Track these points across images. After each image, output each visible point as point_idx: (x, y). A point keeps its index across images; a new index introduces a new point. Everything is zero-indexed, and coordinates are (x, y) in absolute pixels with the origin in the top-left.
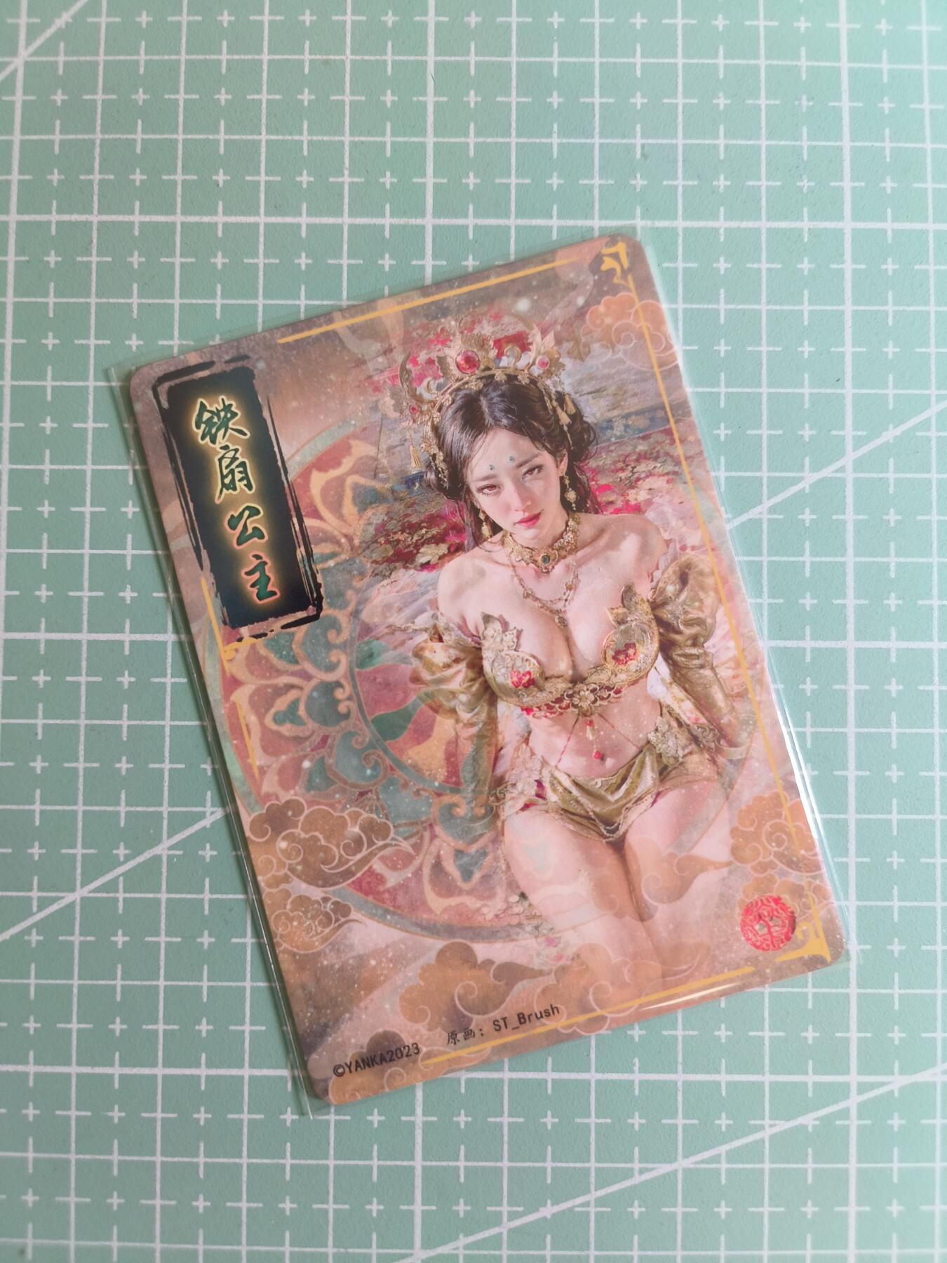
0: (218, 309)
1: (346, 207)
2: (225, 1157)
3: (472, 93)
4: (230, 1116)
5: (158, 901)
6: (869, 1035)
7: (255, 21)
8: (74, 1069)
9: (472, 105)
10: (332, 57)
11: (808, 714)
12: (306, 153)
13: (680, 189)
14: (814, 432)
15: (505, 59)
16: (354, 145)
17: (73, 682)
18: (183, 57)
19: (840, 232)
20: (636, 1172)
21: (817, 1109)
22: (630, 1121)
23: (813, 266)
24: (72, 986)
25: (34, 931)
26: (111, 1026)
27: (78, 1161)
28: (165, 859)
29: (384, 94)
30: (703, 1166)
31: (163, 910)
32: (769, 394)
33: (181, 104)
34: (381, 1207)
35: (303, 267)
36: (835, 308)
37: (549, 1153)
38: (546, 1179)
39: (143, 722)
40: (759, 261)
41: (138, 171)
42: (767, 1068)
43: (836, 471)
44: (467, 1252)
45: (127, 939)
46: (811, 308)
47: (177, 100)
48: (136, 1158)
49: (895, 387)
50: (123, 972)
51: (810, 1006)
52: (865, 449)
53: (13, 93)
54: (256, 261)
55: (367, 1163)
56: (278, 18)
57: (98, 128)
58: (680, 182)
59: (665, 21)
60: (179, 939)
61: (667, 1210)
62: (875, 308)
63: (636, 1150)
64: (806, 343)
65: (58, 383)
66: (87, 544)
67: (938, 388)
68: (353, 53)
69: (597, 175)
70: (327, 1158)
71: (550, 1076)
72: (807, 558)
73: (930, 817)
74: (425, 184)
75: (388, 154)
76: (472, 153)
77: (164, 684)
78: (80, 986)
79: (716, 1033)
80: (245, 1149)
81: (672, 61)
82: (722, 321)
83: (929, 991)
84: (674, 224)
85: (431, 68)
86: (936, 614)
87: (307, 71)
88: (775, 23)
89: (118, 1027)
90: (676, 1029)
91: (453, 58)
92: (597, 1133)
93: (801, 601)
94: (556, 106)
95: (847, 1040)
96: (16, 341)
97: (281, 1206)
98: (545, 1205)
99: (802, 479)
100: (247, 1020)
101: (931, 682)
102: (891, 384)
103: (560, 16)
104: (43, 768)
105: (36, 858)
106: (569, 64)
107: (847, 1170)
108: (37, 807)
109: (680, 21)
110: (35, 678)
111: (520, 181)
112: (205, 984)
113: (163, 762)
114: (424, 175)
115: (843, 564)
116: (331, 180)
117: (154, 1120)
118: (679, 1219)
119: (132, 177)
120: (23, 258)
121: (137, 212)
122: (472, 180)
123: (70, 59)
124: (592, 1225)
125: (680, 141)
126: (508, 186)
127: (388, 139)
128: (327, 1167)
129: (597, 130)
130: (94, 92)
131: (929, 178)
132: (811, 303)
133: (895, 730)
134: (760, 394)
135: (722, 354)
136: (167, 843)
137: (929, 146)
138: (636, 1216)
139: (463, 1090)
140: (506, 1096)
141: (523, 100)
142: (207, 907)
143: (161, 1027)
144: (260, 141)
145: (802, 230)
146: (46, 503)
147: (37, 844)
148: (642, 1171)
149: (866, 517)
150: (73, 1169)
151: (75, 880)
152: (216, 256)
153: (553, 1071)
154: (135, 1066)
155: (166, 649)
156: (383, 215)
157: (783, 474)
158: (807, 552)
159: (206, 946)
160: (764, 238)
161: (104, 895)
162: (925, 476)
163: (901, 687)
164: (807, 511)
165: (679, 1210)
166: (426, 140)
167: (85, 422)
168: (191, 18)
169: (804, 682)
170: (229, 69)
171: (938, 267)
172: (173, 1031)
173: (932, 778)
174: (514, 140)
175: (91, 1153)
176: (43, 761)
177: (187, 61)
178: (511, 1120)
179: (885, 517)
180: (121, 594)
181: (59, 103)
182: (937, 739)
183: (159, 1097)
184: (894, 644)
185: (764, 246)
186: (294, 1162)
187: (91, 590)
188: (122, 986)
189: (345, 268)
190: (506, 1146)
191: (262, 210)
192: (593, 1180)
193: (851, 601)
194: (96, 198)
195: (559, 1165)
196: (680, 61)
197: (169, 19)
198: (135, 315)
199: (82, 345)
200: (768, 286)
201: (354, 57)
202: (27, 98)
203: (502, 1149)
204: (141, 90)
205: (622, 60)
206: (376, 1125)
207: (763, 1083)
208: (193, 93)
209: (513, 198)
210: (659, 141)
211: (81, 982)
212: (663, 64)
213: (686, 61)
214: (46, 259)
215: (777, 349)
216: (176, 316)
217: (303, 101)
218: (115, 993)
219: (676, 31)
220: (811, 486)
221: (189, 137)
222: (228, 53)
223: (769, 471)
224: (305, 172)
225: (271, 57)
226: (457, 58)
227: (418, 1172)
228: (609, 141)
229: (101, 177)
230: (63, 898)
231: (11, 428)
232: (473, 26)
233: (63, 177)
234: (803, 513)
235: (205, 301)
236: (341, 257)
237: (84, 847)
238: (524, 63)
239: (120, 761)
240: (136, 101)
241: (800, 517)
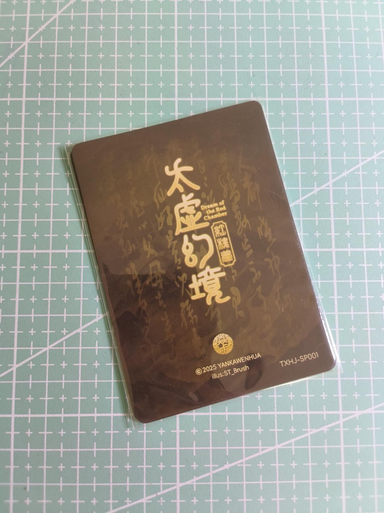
0: (100, 131)
1: (146, 94)
2: (104, 448)
3: (191, 54)
4: (106, 432)
5: (78, 350)
6: (346, 395)
7: (112, 29)
8: (46, 416)
9: (191, 58)
10: (140, 42)
11: (319, 276)
12: (131, 76)
13: (267, 87)
14: (317, 173)
15: (203, 42)
16: (148, 72)
17: (46, 269)
18: (86, 41)
19: (325, 101)
20: (260, 450)
21: (328, 424)
22: (257, 430)
23: (315, 114)
24: (45, 383)
25: (31, 362)
26: (60, 398)
27: (47, 452)
28: (81, 334)
29: (159, 54)
30: (286, 447)
31: (80, 354)
32: (301, 159)
34: (164, 466)
35: (131, 116)
36: (323, 128)
37: (227, 443)
38: (226, 453)
39: (73, 283)
40: (296, 112)
41: (70, 82)
42: (308, 409)
44: (197, 483)
45: (66, 365)
46: (315, 129)
47: (84, 57)
48: (69, 450)
49: (346, 156)
50: (65, 377)
51: (323, 385)
52: (337, 179)
53: (24, 54)
54: (113, 114)
55: (158, 449)
56: (121, 28)
57: (55, 67)
58: (267, 85)
60: (86, 365)
61: (272, 465)
62: (338, 128)
63: (260, 441)
64: (314, 141)
65: (41, 159)
66: (52, 217)
67: (362, 157)
68: (148, 40)
69: (237, 82)
70: (143, 447)
71: (227, 414)
72: (317, 219)
73: (365, 313)
74: (174, 86)
75: (161, 76)
76: (191, 75)
77: (80, 268)
78: (49, 383)
79: (289, 396)
80: (112, 445)
81: (262, 42)
82: (283, 134)
83: (367, 378)
84: (265, 99)
85: (176, 45)
86: (364, 238)
87: (131, 46)
88: (299, 28)
89: (63, 398)
90: (274, 395)
91: (184, 42)
92: (245, 435)
93: (315, 234)
94: (221, 58)
95: (338, 398)
96: (25, 144)
97: (125, 467)
98: (226, 464)
99: (314, 190)
100: (112, 395)
101: (364, 263)
102: (345, 156)
103: (222, 26)
104: (35, 301)
105: (32, 334)
106: (226, 43)
107: (340, 448)
108: (33, 315)
109: (265, 28)
110: (32, 267)
111: (209, 85)
112: (96, 381)
113: (80, 297)
114: (174, 83)
115: (330, 221)
116: (141, 85)
117: (77, 434)
118: (277, 468)
119: (68, 84)
120: (28, 114)
121: (70, 97)
122: (191, 85)
123: (45, 42)
124: (244, 471)
125: (266, 70)
126: (205, 86)
127: (161, 70)
128: (143, 451)
129: (236, 67)
130: (54, 54)
131: (356, 82)
132: (315, 127)
133: (351, 281)
134: (298, 160)
135: (283, 146)
136: (82, 328)
137: (356, 70)
138: (261, 468)
139: (194, 420)
140: (211, 422)
141: (209, 56)
142: (97, 352)
143: (79, 398)
144: (115, 72)
145: (311, 101)
146: (36, 202)
147: (32, 329)
148: (262, 450)
149: (337, 203)
150: (45, 455)
151: (47, 343)
152: (99, 113)
153: (228, 412)
154: (69, 413)
155: (81, 256)
156: (160, 97)
157: (307, 188)
158: (317, 216)
159: (96, 367)
160: (297, 104)
161: (58, 348)
162: (358, 188)
163: (353, 265)
164: (316, 201)
165: (277, 465)
166: (175, 70)
167: (51, 173)
168: (89, 28)
169: (317, 264)
170: (103, 46)
171: (360, 114)
172: (84, 400)
173: (365, 299)
174: (206, 70)
175: (53, 448)
176: (35, 298)
177: (88, 43)
178: (213, 431)
179: (345, 203)
180: (64, 235)
181: (41, 58)
182: (367, 284)
183: (79, 425)
184: (349, 249)
185: (297, 107)
186: (130, 449)
187: (53, 234)
188: (65, 383)
189: (146, 116)
190: (211, 441)
191: (116, 96)
192: (244, 453)
193: (333, 234)
194: (55, 92)
195: (231, 448)
196: (265, 42)
197: (81, 28)
198: (69, 134)
199: (50, 145)
200: (299, 121)
201: (148, 42)
202: (29, 56)
203: (209, 442)
204: (71, 53)
205: (245, 42)
206: (161, 434)
207: (307, 415)
208: (90, 54)
209: (207, 91)
210: (259, 70)
211: (49, 381)
212: (259, 43)
213: (268, 42)
214: (36, 114)
215: (303, 143)
216: (84, 134)
217: (130, 57)
218: (62, 385)
219: (264, 31)
220: (317, 192)
221: (89, 70)
222: (103, 40)
223: (302, 187)
224: (131, 82)
225: (118, 41)
226: (186, 42)
227: (178, 452)
228: (240, 70)
229: (57, 84)
230: (42, 349)
231: (24, 175)
232: (191, 30)
233: (42, 84)
234: (315, 202)
235: (95, 129)
236: (144, 112)
237: (50, 330)
238: (210, 43)
239: (64, 298)
240: (69, 57)
241: (314, 203)
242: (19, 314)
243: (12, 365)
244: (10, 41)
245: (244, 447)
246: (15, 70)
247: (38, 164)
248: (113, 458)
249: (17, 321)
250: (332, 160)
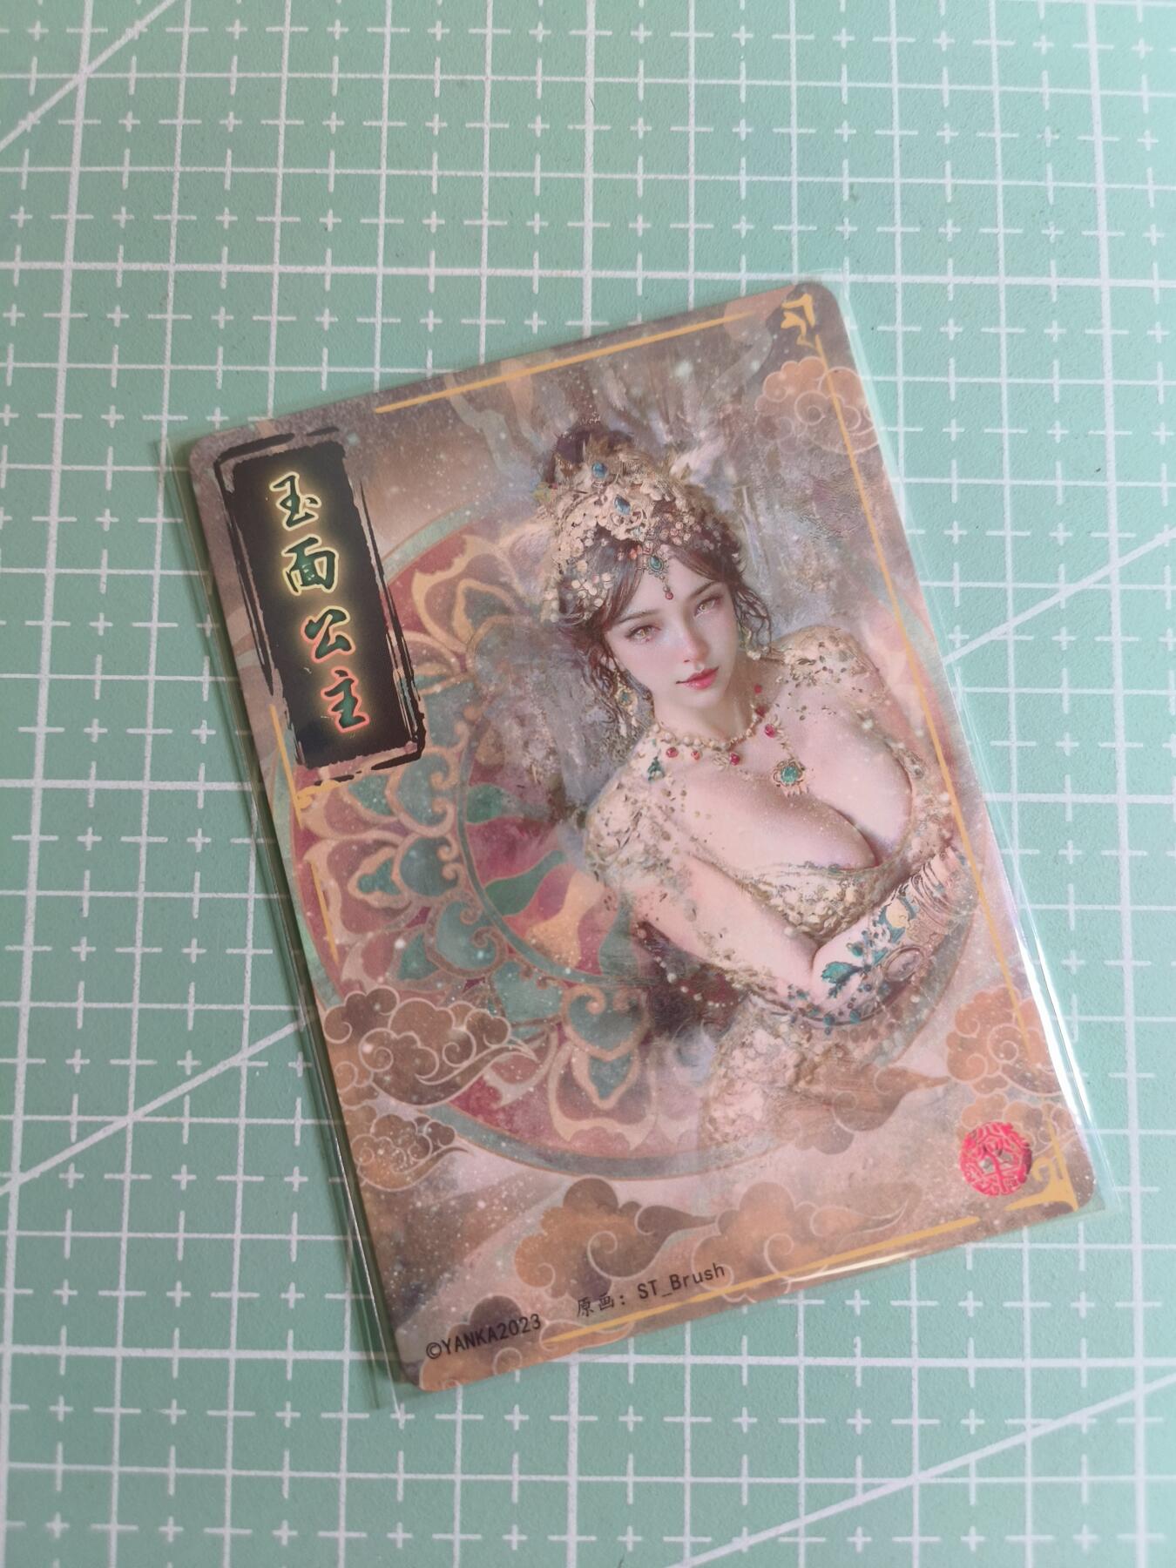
0: (324, 378)
1: (485, 256)
2: (317, 1470)
3: (641, 121)
4: (325, 1415)
5: (235, 1128)
6: (1158, 1304)
7: (374, 34)
8: (119, 1352)
9: (641, 135)
10: (468, 77)
11: (1071, 888)
12: (435, 191)
13: (898, 237)
14: (1070, 534)
15: (681, 81)
16: (494, 181)
17: (130, 844)
18: (285, 75)
19: (1097, 291)
20: (859, 1490)
21: (1094, 1403)
22: (850, 1421)
23: (1064, 331)
24: (120, 1239)
25: (72, 1167)
26: (170, 1294)
27: (122, 1475)
28: (244, 1073)
29: (533, 121)
30: (946, 1480)
31: (241, 1140)
32: (1013, 487)
33: (282, 131)
34: (524, 1538)
35: (431, 328)
36: (1092, 382)
37: (745, 1464)
38: (740, 1499)
39: (220, 895)
40: (997, 324)
41: (227, 210)
43: (1099, 582)
45: (193, 1177)
46: (1063, 381)
47: (277, 127)
48: (198, 1471)
49: (1170, 479)
50: (187, 1222)
51: (1082, 1267)
52: (1135, 554)
53: (73, 116)
54: (372, 320)
55: (505, 1478)
56: (403, 30)
57: (178, 159)
58: (898, 229)
59: (876, 39)
60: (261, 1179)
61: (899, 1539)
62: (1141, 382)
63: (859, 1461)
64: (1058, 424)
65: (121, 468)
66: (152, 669)
68: (494, 72)
69: (795, 219)
70: (452, 1471)
71: (745, 1360)
72: (1065, 690)
74: (582, 229)
75: (538, 192)
76: (640, 193)
77: (248, 846)
78: (130, 1241)
79: (961, 1304)
80: (344, 1460)
81: (885, 85)
82: (953, 398)
84: (892, 279)
85: (590, 91)
87: (437, 93)
88: (1011, 43)
89: (178, 1294)
90: (908, 1298)
91: (617, 80)
92: (808, 1437)
93: (1059, 744)
94: (743, 137)
95: (1130, 1312)
96: (69, 416)
97: (391, 1535)
98: (739, 1534)
99: (1054, 592)
102: (1164, 475)
103: (747, 31)
104: (89, 954)
105: (77, 1070)
106: (760, 87)
107: (1133, 1484)
108: (80, 1005)
109: (894, 39)
110: (80, 839)
111: (700, 226)
112: (294, 1238)
113: (245, 946)
114: (582, 217)
115: (1110, 698)
116: (466, 222)
117: (224, 1419)
118: (916, 1551)
119: (219, 218)
120: (80, 315)
121: (225, 260)
122: (640, 225)
123: (144, 75)
124: (802, 1560)
125: (897, 180)
126: (685, 232)
127: (537, 174)
128: (452, 1484)
129: (795, 166)
130: (174, 116)
132: (1062, 376)
134: (1002, 486)
135: (953, 438)
136: (247, 1051)
138: (859, 1548)
139: (631, 1380)
140: (688, 1387)
141: (703, 129)
142: (298, 1136)
143: (235, 1295)
144: (379, 176)
145: (1048, 287)
146: (102, 616)
147: (78, 1052)
148: (866, 1488)
149: (1137, 639)
150: (116, 1486)
151: (127, 1101)
152: (322, 314)
153: (750, 1354)
154: (199, 1347)
156: (531, 266)
157: (1032, 585)
158: (1065, 683)
159: (296, 1188)
160: (1002, 297)
161: (165, 1119)
164: (1064, 630)
165: (916, 1540)
166: (585, 176)
167: (155, 516)
168: (296, 29)
169: (1065, 847)
170: (341, 89)
172: (251, 1301)
174: (692, 177)
175: (141, 1464)
176: (89, 945)
177: (290, 80)
178: (695, 1420)
179: (1162, 639)
180: (195, 732)
181: (129, 129)
183: (231, 1389)
185: (1003, 307)
186: (409, 1476)
187: (156, 726)
188: (186, 1241)
189: (483, 330)
190: (688, 1455)
191: (380, 259)
192: (802, 1500)
193: (1121, 744)
194: (173, 243)
195: (758, 1480)
196: (895, 85)
197: (268, 29)
198: (219, 385)
199: (152, 421)
200: (1008, 355)
201: (495, 78)
202: (90, 122)
203: (683, 1458)
204: (231, 114)
205: (824, 84)
206: (517, 1427)
207: (1023, 1370)
208: (296, 118)
209: (692, 246)
210: (872, 180)
211: (132, 1235)
212: (875, 89)
213: (903, 86)
214: (109, 316)
215: (1022, 431)
216: (271, 386)
217: (432, 129)
218: (176, 1249)
219: (889, 50)
220: (1067, 600)
221: (291, 171)
222: (341, 70)
223: (1014, 581)
224: (434, 213)
225: (393, 76)
226: (622, 80)
227: (573, 1490)
228: (809, 179)
229: (180, 217)
230: (111, 1123)
231: (60, 523)
232: (641, 41)
233: (132, 217)
234: (1059, 634)
235: (308, 369)
236: (478, 315)
237: (139, 1057)
238: (704, 85)
239: (189, 946)
240: (225, 127)
241: (1055, 638)
242: (33, 998)
243: (5, 1175)
244: (27, 70)
245: (802, 1480)
246: (41, 169)
247: (109, 486)
248: (349, 1506)
249: (24, 1022)
250: (1119, 489)
